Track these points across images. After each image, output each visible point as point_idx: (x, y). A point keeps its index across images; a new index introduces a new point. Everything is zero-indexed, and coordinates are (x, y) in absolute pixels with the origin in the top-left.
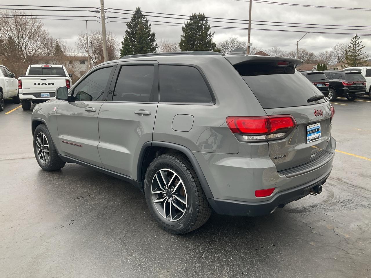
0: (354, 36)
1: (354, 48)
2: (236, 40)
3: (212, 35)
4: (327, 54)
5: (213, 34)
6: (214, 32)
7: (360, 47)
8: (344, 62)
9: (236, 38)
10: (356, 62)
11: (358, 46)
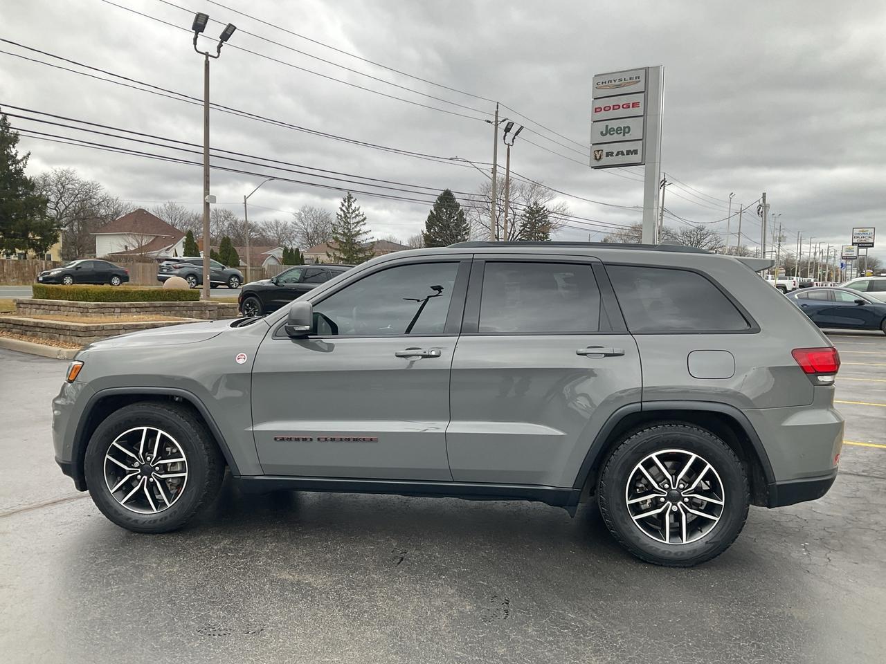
0: (346, 195)
1: (348, 220)
2: (73, 176)
3: (22, 160)
4: (277, 227)
5: (24, 157)
6: (29, 154)
7: (358, 219)
8: (331, 247)
9: (71, 170)
10: (354, 248)
11: (355, 217)
